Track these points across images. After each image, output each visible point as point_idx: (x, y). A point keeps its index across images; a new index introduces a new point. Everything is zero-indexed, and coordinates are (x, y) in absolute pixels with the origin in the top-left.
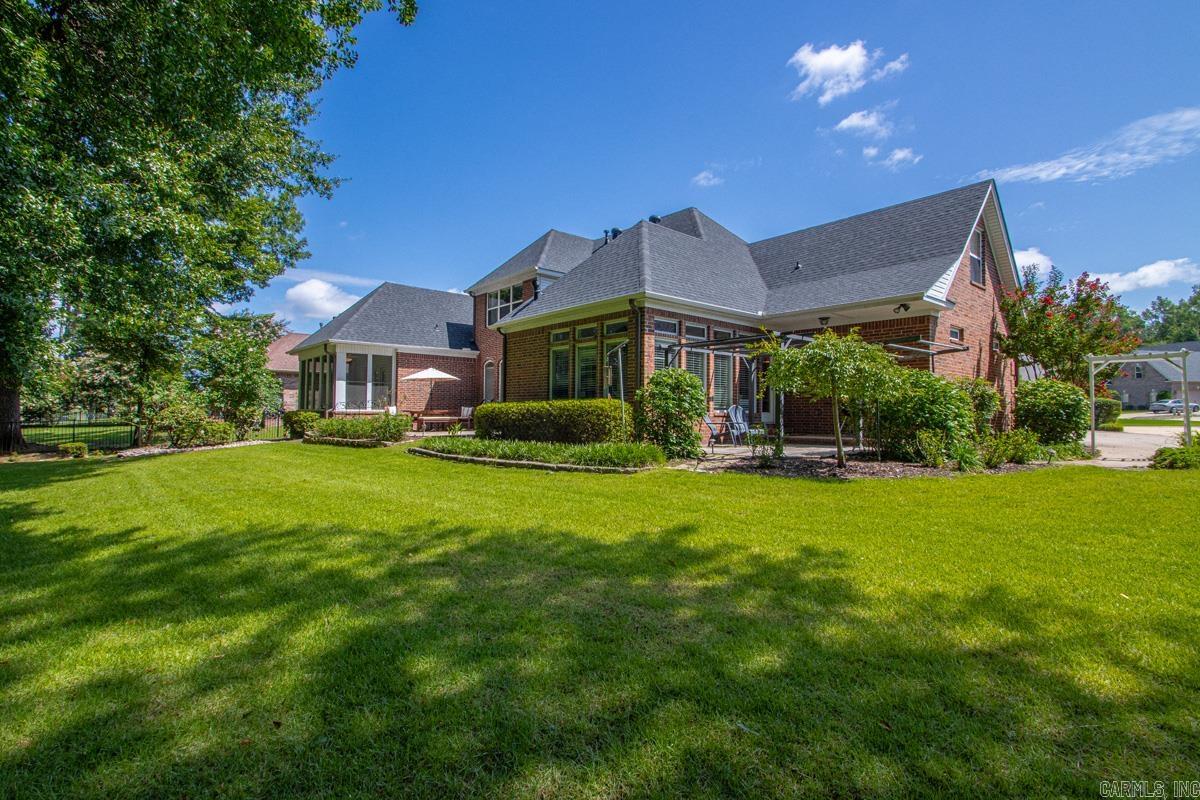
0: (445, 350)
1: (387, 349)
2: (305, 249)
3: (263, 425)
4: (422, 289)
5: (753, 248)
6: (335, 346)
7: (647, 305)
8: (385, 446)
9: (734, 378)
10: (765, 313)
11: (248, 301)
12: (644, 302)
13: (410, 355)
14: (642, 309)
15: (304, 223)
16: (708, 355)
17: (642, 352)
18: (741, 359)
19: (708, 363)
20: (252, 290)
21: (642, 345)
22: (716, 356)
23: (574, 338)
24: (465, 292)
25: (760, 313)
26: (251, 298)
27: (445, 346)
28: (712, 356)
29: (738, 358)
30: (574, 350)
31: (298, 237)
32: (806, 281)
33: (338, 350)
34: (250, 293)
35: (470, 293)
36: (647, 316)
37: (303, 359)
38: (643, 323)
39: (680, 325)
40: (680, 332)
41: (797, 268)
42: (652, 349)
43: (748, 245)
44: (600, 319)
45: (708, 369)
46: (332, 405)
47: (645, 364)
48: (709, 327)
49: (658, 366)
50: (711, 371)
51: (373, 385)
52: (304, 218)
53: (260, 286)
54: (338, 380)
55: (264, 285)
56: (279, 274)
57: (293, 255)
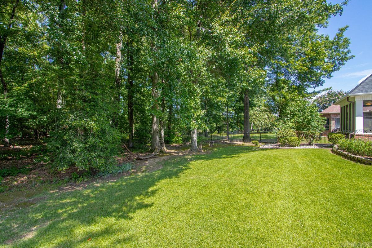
2: (349, 55)
3: (320, 138)
6: (354, 98)
11: (322, 85)
15: (350, 43)
20: (324, 81)
26: (324, 84)
31: (346, 50)
33: (356, 100)
34: (323, 82)
37: (341, 107)
46: (354, 130)
52: (350, 41)
53: (328, 78)
54: (357, 116)
55: (329, 77)
56: (337, 70)
57: (343, 59)
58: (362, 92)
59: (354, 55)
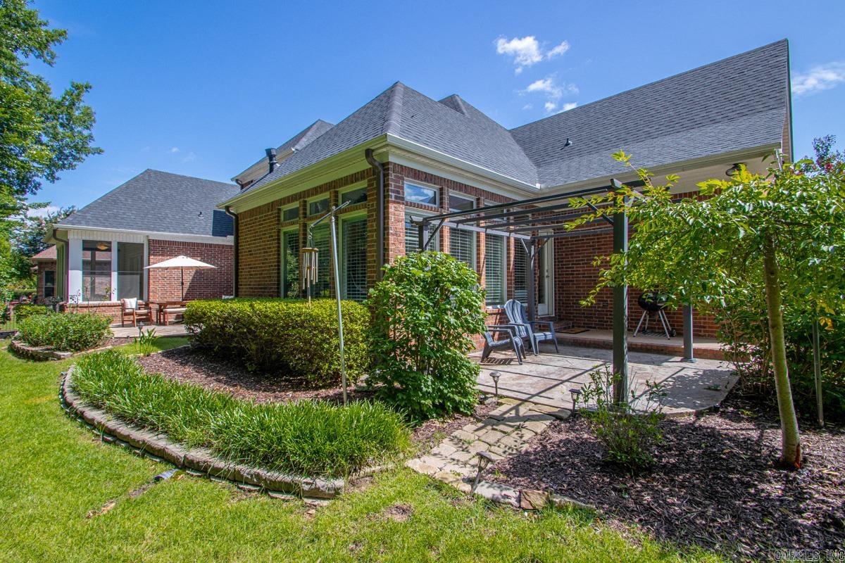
0: (208, 238)
1: (138, 236)
2: (92, 145)
4: (192, 178)
5: (514, 133)
6: (66, 232)
7: (391, 159)
8: (59, 358)
9: (509, 265)
10: (543, 186)
12: (387, 154)
13: (165, 242)
14: (385, 165)
15: (94, 120)
16: (478, 233)
17: (386, 228)
18: (517, 241)
19: (478, 246)
20: (40, 184)
21: (386, 218)
22: (487, 235)
23: (305, 214)
24: (232, 180)
25: (538, 186)
26: (39, 192)
27: (207, 234)
28: (483, 236)
29: (512, 240)
30: (305, 230)
31: (86, 133)
32: (580, 155)
33: (70, 237)
34: (38, 186)
35: (237, 181)
36: (392, 176)
38: (386, 185)
39: (441, 194)
40: (441, 203)
41: (567, 144)
42: (402, 225)
43: (510, 131)
44: (332, 186)
45: (478, 254)
47: (391, 247)
48: (478, 199)
49: (409, 249)
50: (482, 256)
51: (119, 274)
52: (96, 117)
53: (48, 179)
54: (71, 270)
55: (52, 178)
56: (69, 168)
57: (81, 149)
58: (80, 223)
59: (102, 148)
